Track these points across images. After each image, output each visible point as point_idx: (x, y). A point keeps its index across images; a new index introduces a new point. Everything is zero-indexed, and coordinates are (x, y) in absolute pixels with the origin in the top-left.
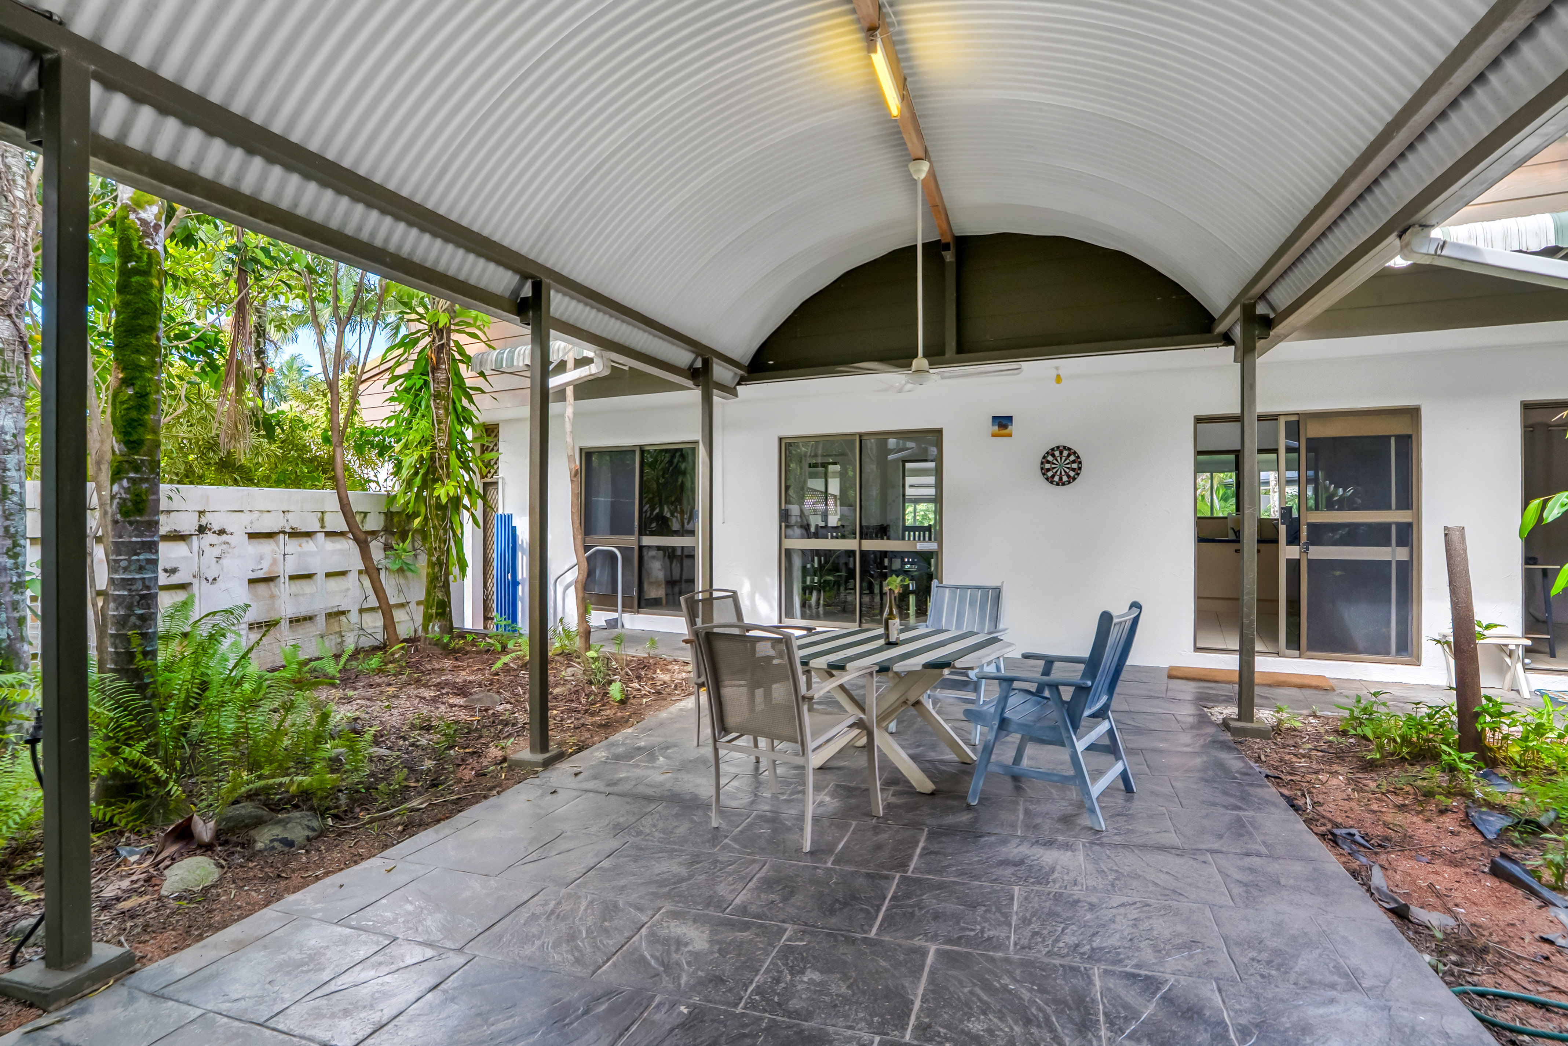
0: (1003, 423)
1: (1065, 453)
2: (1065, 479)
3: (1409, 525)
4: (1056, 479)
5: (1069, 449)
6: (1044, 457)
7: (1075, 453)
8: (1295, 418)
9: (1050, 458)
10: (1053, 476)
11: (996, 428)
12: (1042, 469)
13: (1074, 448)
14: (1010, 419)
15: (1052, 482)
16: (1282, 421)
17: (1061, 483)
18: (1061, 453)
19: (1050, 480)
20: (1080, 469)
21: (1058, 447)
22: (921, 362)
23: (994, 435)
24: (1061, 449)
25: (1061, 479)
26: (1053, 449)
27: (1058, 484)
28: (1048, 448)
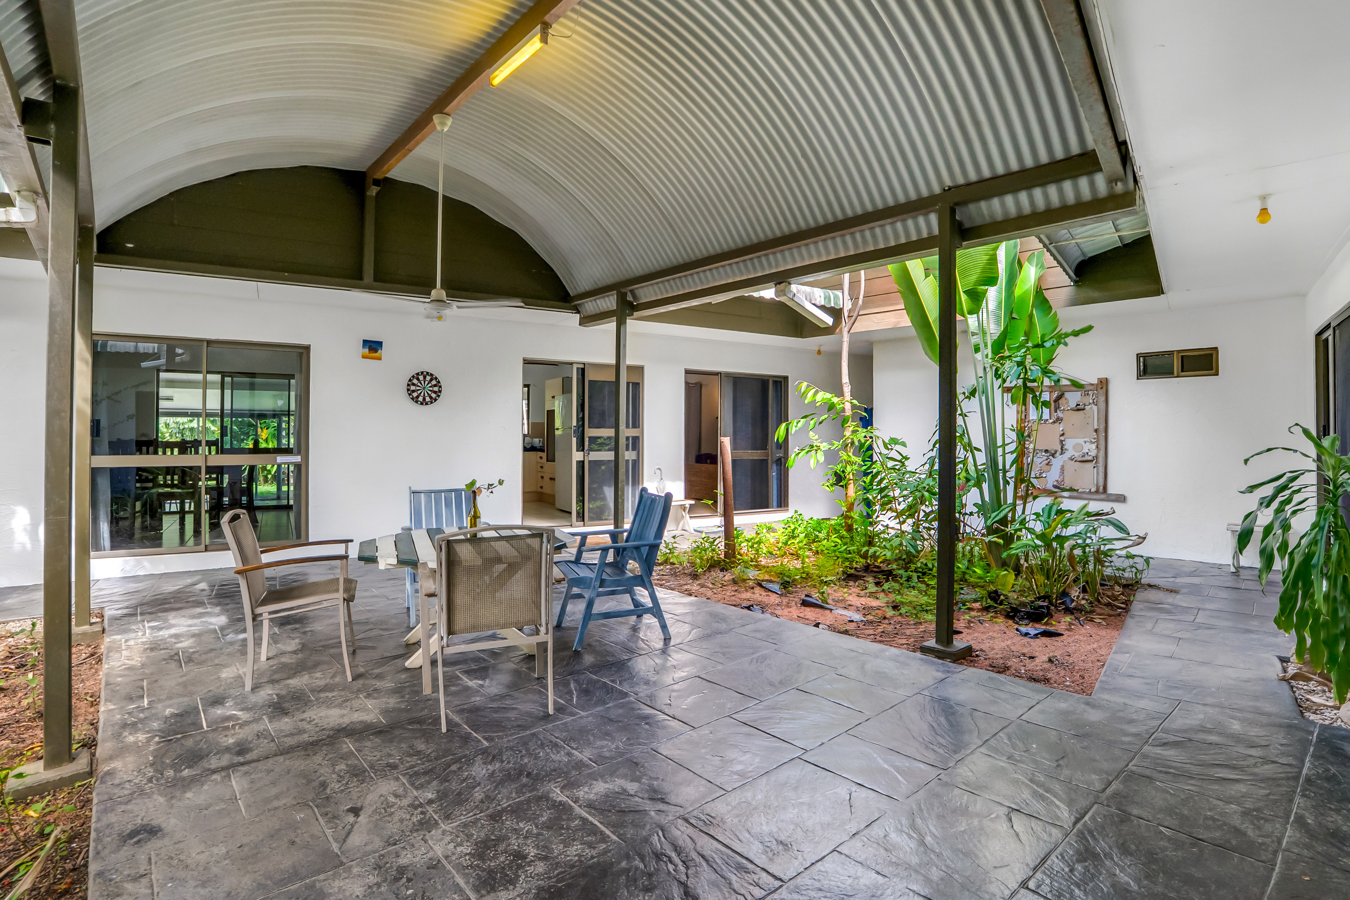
0: (373, 346)
1: (428, 378)
2: (428, 399)
3: (637, 438)
4: (421, 399)
5: (432, 375)
6: (410, 380)
7: (436, 378)
8: (582, 366)
9: (415, 381)
10: (418, 397)
11: (367, 350)
12: (408, 390)
13: (436, 374)
14: (380, 344)
15: (417, 402)
16: (575, 367)
17: (424, 403)
18: (425, 377)
19: (415, 400)
20: (440, 391)
21: (422, 373)
22: (438, 292)
23: (364, 357)
24: (425, 374)
25: (424, 399)
26: (418, 374)
27: (422, 404)
28: (414, 373)
